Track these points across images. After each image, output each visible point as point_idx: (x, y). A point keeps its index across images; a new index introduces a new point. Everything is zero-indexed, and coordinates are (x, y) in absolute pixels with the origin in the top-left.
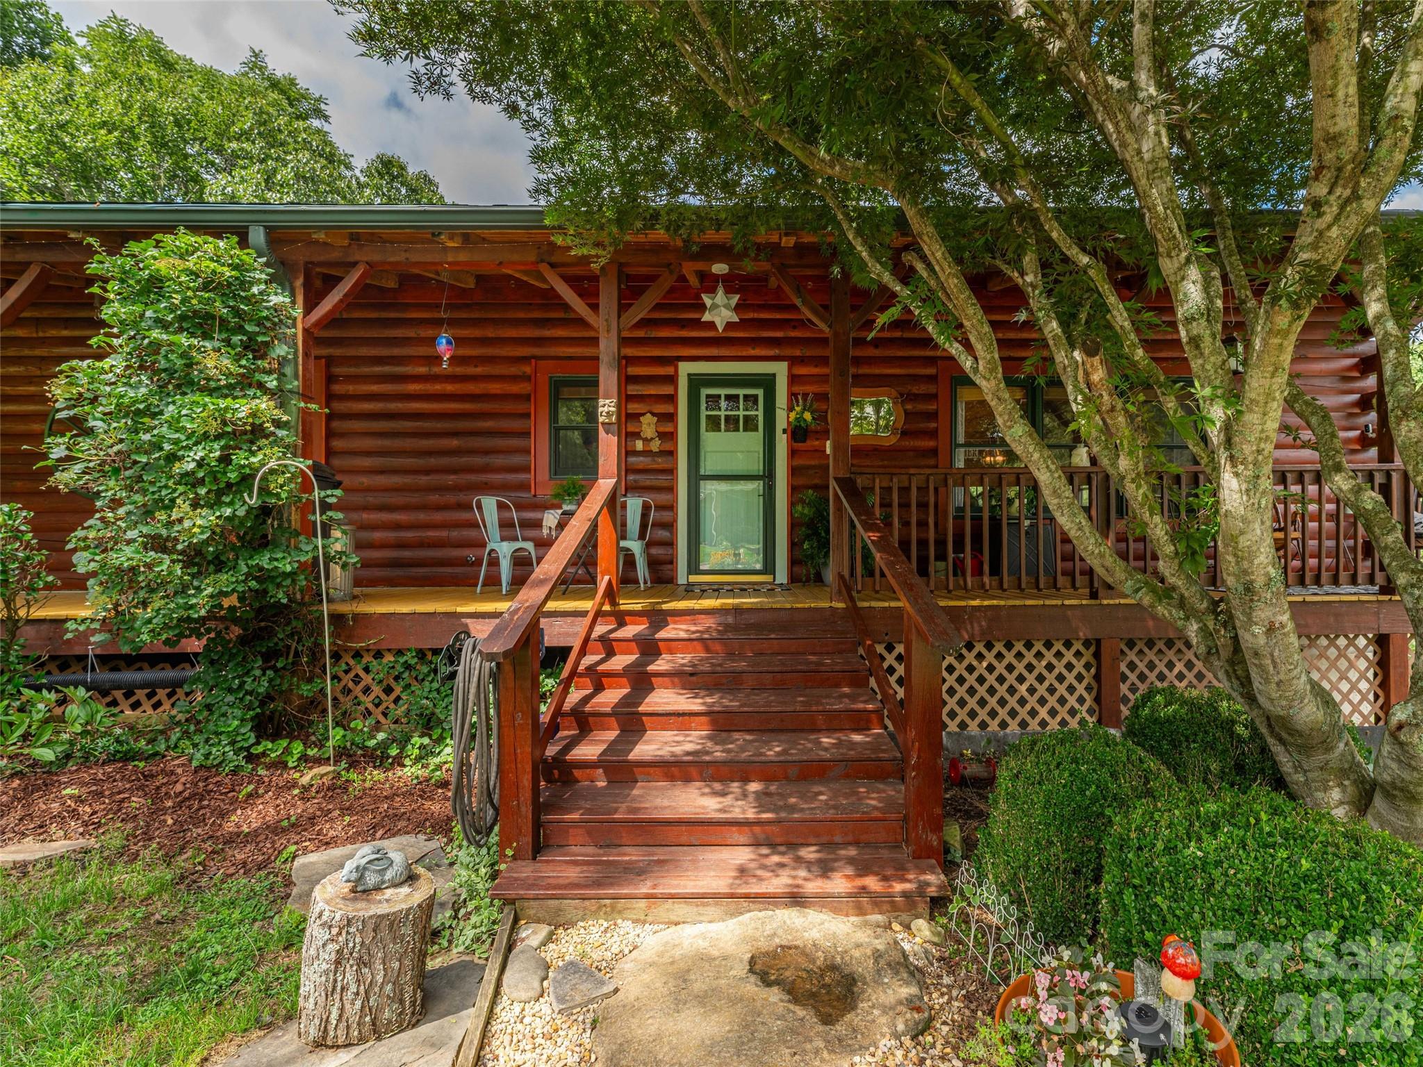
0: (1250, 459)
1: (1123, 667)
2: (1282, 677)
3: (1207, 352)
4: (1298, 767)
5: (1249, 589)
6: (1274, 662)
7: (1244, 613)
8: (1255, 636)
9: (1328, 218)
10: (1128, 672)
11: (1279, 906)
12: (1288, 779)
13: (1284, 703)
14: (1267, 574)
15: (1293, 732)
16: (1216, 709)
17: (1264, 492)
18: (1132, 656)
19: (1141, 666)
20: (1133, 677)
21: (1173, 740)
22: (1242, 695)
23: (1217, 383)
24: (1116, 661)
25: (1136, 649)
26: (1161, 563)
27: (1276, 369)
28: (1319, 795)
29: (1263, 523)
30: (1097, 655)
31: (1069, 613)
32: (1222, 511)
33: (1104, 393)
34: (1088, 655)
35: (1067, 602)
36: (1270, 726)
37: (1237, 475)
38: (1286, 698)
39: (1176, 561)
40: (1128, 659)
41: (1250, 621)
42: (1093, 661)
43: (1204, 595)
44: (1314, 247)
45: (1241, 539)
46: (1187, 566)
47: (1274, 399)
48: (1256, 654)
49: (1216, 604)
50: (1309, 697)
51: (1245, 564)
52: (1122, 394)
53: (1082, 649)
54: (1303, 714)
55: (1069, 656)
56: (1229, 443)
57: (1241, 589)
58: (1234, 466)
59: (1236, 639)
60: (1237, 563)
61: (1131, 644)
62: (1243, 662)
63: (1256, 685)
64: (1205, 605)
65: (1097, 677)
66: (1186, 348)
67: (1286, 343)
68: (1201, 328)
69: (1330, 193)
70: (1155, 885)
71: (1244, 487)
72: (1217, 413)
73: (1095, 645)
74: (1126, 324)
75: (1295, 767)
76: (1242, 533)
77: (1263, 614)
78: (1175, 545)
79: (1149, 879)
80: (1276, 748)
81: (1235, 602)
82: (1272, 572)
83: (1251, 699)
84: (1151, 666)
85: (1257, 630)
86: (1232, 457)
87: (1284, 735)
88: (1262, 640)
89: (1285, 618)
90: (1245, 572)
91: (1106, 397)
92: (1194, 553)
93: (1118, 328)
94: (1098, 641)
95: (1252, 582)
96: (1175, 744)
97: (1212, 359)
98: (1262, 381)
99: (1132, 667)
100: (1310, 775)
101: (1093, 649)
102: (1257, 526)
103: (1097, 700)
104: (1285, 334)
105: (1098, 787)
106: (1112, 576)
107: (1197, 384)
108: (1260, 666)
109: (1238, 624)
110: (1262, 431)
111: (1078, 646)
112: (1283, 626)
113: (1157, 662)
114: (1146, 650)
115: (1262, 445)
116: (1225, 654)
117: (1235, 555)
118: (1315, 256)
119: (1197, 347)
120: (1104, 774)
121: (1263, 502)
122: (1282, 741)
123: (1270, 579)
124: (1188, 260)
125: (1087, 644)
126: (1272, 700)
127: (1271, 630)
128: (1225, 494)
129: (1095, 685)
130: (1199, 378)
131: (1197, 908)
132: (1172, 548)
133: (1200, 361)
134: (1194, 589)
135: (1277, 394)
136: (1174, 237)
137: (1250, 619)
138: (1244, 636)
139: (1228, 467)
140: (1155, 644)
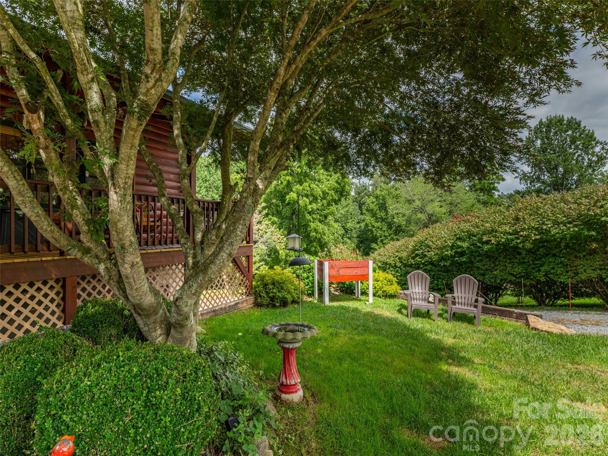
0: (122, 186)
1: (79, 291)
2: (137, 286)
3: (102, 130)
4: (146, 324)
5: (123, 247)
6: (134, 280)
7: (121, 259)
8: (126, 269)
9: (150, 84)
10: (81, 293)
11: (123, 394)
12: (142, 330)
13: (138, 298)
14: (130, 240)
15: (143, 310)
16: (116, 305)
17: (128, 202)
18: (84, 284)
19: (89, 289)
20: (84, 295)
21: (95, 325)
22: (124, 297)
23: (107, 146)
24: (74, 288)
25: (86, 281)
26: (82, 235)
27: (132, 146)
28: (153, 334)
29: (128, 216)
30: (63, 287)
31: (46, 265)
32: (110, 210)
33: (41, 137)
34: (58, 288)
35: (44, 259)
36: (135, 309)
37: (116, 193)
38: (139, 295)
39: (89, 234)
40: (82, 286)
41: (124, 263)
42: (61, 291)
43: (105, 251)
44: (146, 94)
45: (119, 224)
46: (94, 237)
47: (132, 160)
48: (127, 277)
49: (110, 255)
50: (149, 293)
51: (121, 236)
52: (53, 140)
53: (54, 285)
54: (146, 301)
55: (45, 289)
56: (113, 177)
57: (119, 247)
58: (115, 189)
59: (119, 271)
60: (117, 235)
61: (83, 278)
62: (123, 282)
63: (128, 291)
64: (105, 256)
65: (63, 299)
66: (93, 125)
67: (136, 135)
68: (98, 117)
69: (151, 73)
70: (64, 409)
71: (119, 199)
72: (107, 161)
73: (63, 282)
74: (60, 103)
75: (144, 325)
76: (119, 221)
77: (129, 259)
78: (88, 226)
79: (60, 408)
80: (138, 318)
81: (117, 254)
82: (133, 239)
83: (126, 298)
84: (94, 288)
85: (126, 266)
86: (114, 184)
87: (140, 312)
88: (129, 271)
89: (138, 259)
90: (121, 240)
91: (42, 140)
92: (97, 231)
93: (55, 103)
94: (64, 279)
95: (124, 244)
96: (95, 327)
97: (105, 134)
98: (126, 150)
99: (84, 290)
100: (150, 326)
101: (61, 284)
102: (125, 218)
103: (63, 311)
104: (136, 130)
105: (42, 364)
106: (59, 243)
107: (97, 144)
108: (128, 283)
109: (119, 264)
110: (127, 174)
111: (51, 283)
112: (137, 263)
113: (97, 286)
114: (92, 280)
115: (127, 180)
116: (115, 279)
117: (116, 232)
118: (145, 99)
119: (98, 126)
120: (49, 355)
121: (128, 207)
122: (139, 314)
123: (132, 243)
124: (93, 80)
125: (57, 281)
126: (134, 297)
127: (132, 266)
128: (111, 201)
129: (62, 303)
130: (99, 142)
131: (85, 412)
132: (87, 228)
133: (99, 134)
134: (99, 248)
135: (133, 158)
136: (85, 64)
137: (124, 261)
138: (122, 269)
139: (112, 189)
140: (96, 277)
